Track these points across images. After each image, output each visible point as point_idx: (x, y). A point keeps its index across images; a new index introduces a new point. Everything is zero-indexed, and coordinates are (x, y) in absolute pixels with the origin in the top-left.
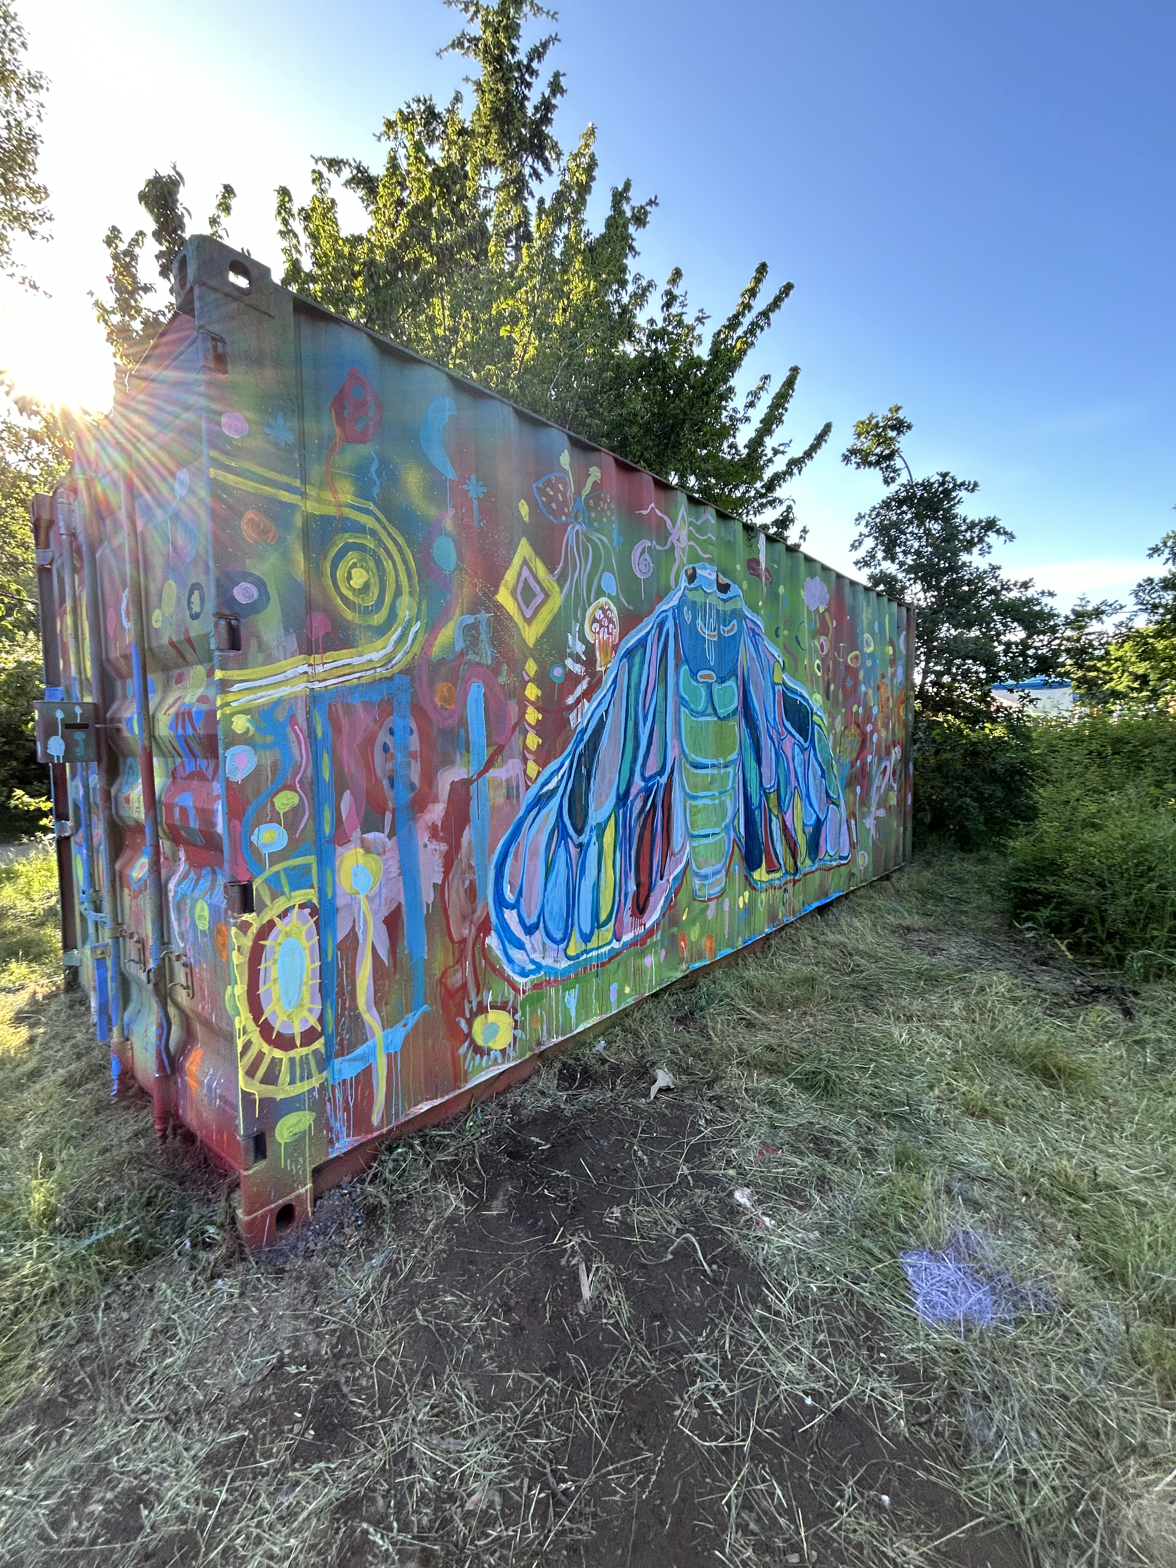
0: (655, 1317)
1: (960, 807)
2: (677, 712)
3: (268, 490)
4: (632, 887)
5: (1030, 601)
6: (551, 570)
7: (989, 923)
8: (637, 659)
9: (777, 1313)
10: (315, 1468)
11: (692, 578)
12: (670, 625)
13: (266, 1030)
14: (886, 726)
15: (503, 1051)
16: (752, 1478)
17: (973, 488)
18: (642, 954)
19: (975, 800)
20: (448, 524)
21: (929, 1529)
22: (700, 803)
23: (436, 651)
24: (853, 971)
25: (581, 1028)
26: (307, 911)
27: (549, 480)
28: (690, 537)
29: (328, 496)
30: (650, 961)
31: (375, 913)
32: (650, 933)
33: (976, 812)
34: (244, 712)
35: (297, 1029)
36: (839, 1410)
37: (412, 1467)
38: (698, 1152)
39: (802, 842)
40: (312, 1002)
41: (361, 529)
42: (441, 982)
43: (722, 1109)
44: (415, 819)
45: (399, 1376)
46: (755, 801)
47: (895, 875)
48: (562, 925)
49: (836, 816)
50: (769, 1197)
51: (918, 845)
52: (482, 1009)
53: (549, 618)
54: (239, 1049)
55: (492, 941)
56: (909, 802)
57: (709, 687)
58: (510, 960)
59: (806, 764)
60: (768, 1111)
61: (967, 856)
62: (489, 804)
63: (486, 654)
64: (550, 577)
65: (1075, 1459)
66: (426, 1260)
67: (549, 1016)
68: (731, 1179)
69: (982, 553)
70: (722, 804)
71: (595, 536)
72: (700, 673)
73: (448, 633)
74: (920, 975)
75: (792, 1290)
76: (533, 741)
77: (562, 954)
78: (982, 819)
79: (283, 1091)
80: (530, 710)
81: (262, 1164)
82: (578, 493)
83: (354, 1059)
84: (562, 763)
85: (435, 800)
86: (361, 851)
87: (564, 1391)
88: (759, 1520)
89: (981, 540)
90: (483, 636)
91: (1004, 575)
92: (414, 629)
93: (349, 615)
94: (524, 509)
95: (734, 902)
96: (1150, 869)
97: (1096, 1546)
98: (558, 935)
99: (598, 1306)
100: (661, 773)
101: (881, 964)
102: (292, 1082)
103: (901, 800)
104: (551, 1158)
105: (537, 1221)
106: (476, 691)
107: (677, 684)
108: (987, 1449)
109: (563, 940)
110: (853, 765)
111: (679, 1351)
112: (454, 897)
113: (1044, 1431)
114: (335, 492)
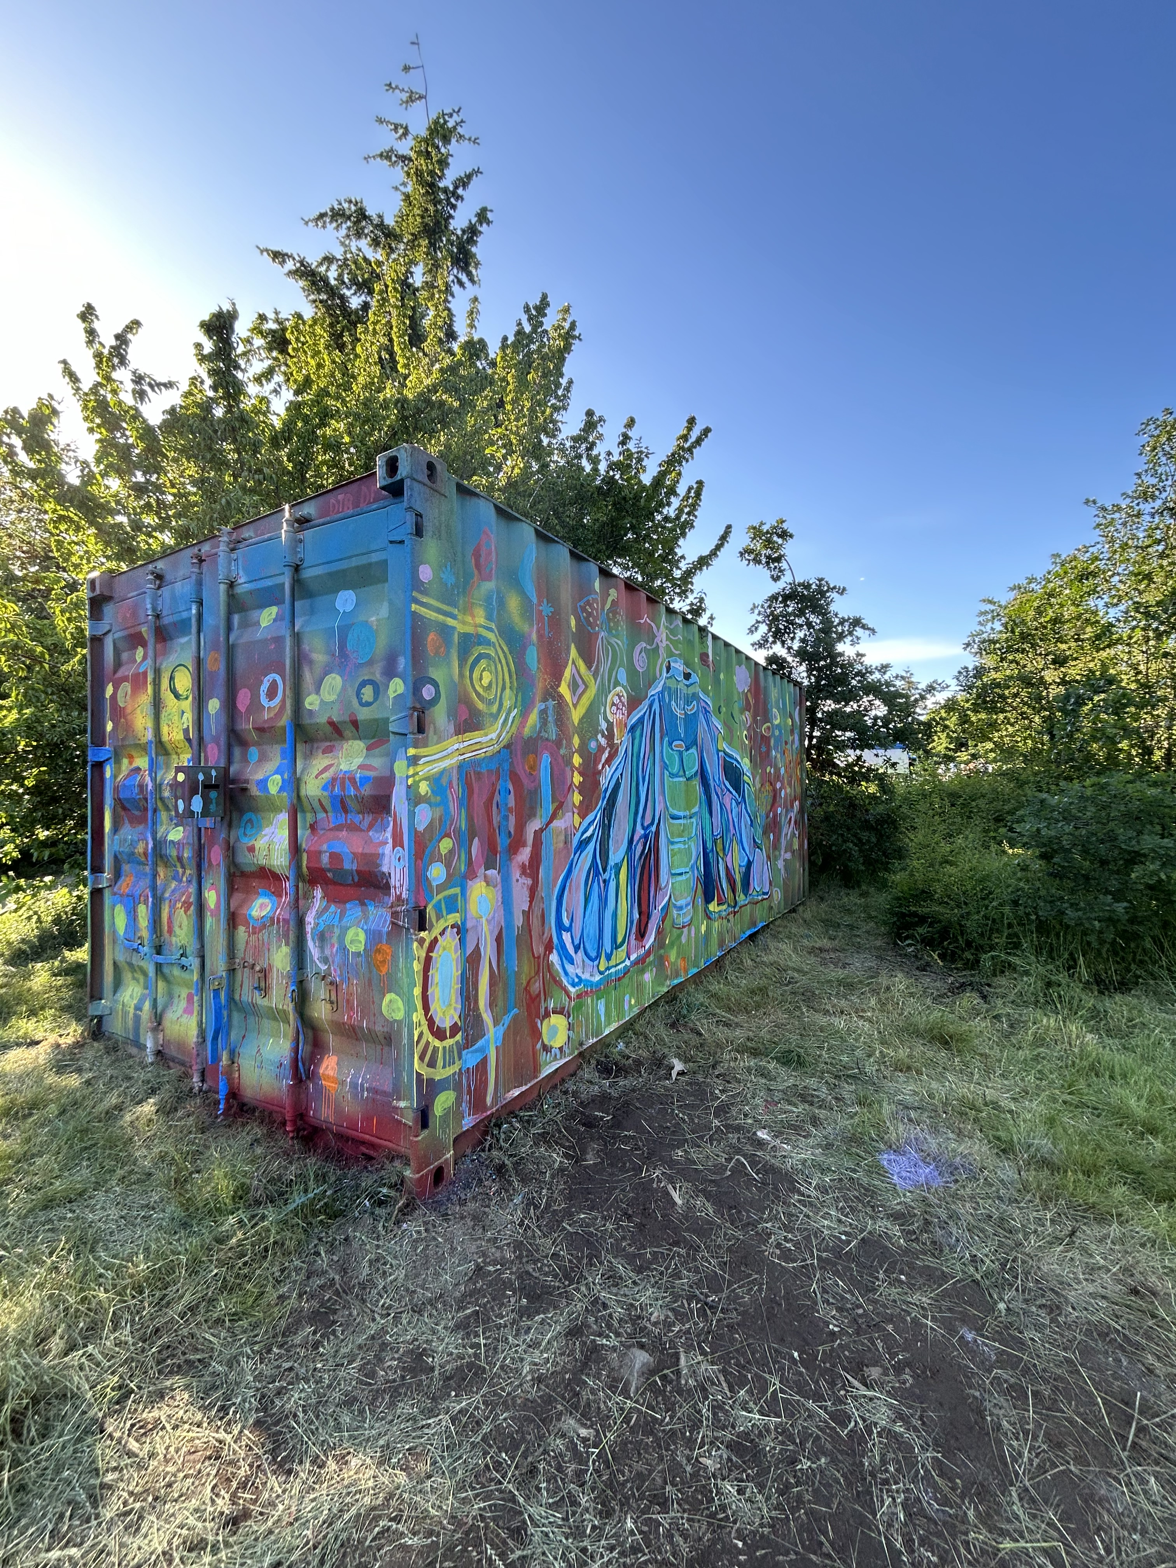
0: (731, 1208)
1: (845, 850)
2: (662, 775)
3: (441, 618)
4: (636, 916)
5: (888, 684)
6: (589, 667)
7: (878, 943)
8: (638, 733)
9: (809, 1196)
10: (538, 1318)
11: (668, 669)
12: (656, 706)
13: (431, 1022)
14: (790, 784)
15: (561, 1049)
16: (823, 1279)
17: (842, 591)
18: (642, 971)
19: (855, 845)
20: (534, 637)
21: (930, 1286)
22: (676, 847)
23: (527, 731)
24: (790, 982)
25: (607, 1032)
26: (455, 930)
27: (588, 601)
28: (668, 638)
29: (469, 619)
30: (648, 977)
31: (491, 933)
32: (648, 953)
33: (856, 854)
34: (426, 779)
35: (447, 1025)
36: (863, 1239)
37: (605, 1306)
38: (722, 1111)
39: (738, 878)
40: (456, 1002)
41: (488, 643)
42: (526, 989)
43: (729, 1082)
44: (510, 860)
45: (570, 1261)
46: (709, 845)
47: (801, 908)
48: (596, 946)
49: (760, 857)
50: (782, 1133)
51: (813, 884)
52: (547, 1015)
53: (588, 703)
54: (416, 1039)
55: (554, 958)
56: (806, 847)
57: (681, 753)
58: (566, 973)
59: (740, 815)
60: (764, 1081)
61: (851, 892)
62: (552, 848)
63: (552, 732)
64: (588, 673)
65: (1001, 1245)
66: (555, 1196)
67: (587, 1020)
68: (752, 1125)
69: (853, 644)
70: (689, 847)
71: (613, 640)
72: (675, 743)
73: (533, 718)
74: (840, 982)
75: (814, 1183)
76: (577, 798)
77: (595, 969)
78: (861, 860)
79: (441, 1073)
80: (576, 773)
81: (426, 1132)
82: (603, 609)
83: (476, 1051)
84: (595, 815)
85: (524, 845)
86: (484, 884)
87: (688, 1254)
88: (834, 1298)
89: (851, 633)
90: (550, 719)
91: (867, 661)
92: (513, 715)
93: (480, 706)
94: (573, 623)
95: (698, 929)
96: (991, 893)
97: (1019, 1282)
98: (593, 954)
99: (690, 1208)
100: (652, 823)
101: (809, 976)
102: (444, 1067)
103: (801, 845)
104: (617, 1124)
105: (625, 1164)
106: (546, 759)
107: (662, 752)
108: (952, 1249)
109: (596, 958)
110: (767, 817)
111: (754, 1224)
112: (535, 920)
113: (981, 1235)
114: (473, 616)
